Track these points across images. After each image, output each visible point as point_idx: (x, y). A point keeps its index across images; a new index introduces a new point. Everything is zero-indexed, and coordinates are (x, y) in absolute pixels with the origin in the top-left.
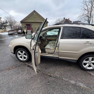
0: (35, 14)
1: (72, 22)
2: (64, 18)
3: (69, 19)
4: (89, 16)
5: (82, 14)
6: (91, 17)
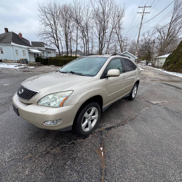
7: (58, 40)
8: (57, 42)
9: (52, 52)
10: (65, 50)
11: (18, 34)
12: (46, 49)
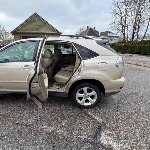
0: (37, 19)
1: (100, 33)
2: (88, 27)
3: (95, 28)
4: (123, 23)
5: (113, 21)
6: (126, 26)
7: (125, 27)
8: (124, 28)
9: (114, 38)
10: (130, 36)
11: (93, 28)
12: (109, 37)
